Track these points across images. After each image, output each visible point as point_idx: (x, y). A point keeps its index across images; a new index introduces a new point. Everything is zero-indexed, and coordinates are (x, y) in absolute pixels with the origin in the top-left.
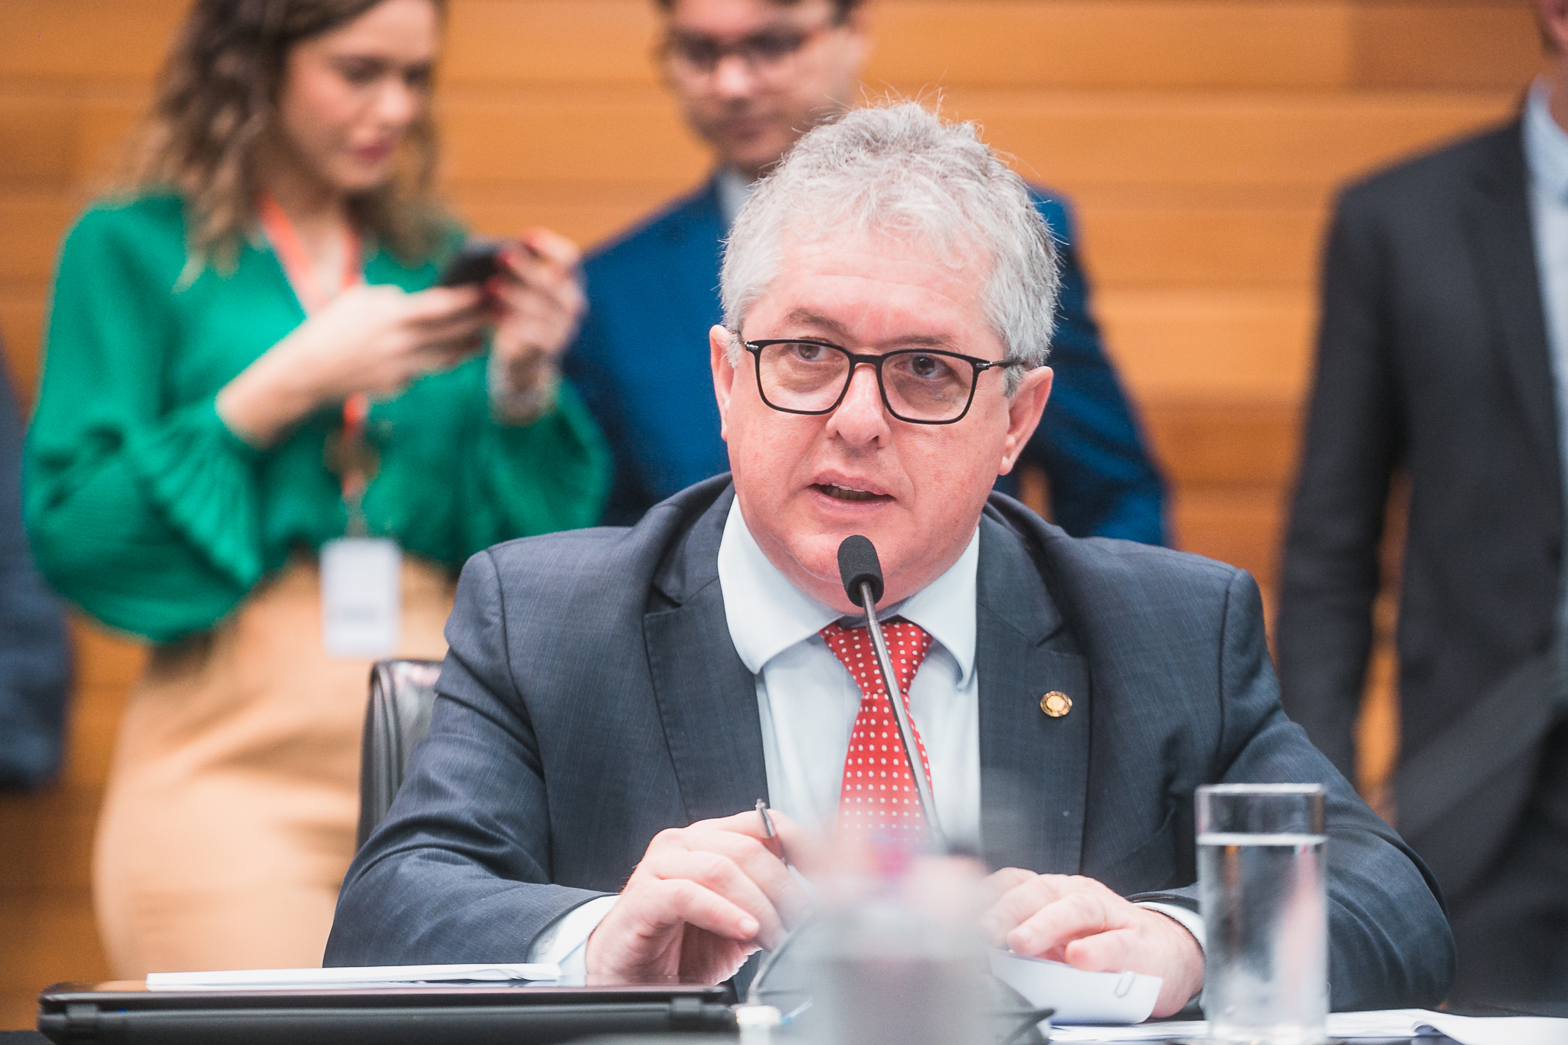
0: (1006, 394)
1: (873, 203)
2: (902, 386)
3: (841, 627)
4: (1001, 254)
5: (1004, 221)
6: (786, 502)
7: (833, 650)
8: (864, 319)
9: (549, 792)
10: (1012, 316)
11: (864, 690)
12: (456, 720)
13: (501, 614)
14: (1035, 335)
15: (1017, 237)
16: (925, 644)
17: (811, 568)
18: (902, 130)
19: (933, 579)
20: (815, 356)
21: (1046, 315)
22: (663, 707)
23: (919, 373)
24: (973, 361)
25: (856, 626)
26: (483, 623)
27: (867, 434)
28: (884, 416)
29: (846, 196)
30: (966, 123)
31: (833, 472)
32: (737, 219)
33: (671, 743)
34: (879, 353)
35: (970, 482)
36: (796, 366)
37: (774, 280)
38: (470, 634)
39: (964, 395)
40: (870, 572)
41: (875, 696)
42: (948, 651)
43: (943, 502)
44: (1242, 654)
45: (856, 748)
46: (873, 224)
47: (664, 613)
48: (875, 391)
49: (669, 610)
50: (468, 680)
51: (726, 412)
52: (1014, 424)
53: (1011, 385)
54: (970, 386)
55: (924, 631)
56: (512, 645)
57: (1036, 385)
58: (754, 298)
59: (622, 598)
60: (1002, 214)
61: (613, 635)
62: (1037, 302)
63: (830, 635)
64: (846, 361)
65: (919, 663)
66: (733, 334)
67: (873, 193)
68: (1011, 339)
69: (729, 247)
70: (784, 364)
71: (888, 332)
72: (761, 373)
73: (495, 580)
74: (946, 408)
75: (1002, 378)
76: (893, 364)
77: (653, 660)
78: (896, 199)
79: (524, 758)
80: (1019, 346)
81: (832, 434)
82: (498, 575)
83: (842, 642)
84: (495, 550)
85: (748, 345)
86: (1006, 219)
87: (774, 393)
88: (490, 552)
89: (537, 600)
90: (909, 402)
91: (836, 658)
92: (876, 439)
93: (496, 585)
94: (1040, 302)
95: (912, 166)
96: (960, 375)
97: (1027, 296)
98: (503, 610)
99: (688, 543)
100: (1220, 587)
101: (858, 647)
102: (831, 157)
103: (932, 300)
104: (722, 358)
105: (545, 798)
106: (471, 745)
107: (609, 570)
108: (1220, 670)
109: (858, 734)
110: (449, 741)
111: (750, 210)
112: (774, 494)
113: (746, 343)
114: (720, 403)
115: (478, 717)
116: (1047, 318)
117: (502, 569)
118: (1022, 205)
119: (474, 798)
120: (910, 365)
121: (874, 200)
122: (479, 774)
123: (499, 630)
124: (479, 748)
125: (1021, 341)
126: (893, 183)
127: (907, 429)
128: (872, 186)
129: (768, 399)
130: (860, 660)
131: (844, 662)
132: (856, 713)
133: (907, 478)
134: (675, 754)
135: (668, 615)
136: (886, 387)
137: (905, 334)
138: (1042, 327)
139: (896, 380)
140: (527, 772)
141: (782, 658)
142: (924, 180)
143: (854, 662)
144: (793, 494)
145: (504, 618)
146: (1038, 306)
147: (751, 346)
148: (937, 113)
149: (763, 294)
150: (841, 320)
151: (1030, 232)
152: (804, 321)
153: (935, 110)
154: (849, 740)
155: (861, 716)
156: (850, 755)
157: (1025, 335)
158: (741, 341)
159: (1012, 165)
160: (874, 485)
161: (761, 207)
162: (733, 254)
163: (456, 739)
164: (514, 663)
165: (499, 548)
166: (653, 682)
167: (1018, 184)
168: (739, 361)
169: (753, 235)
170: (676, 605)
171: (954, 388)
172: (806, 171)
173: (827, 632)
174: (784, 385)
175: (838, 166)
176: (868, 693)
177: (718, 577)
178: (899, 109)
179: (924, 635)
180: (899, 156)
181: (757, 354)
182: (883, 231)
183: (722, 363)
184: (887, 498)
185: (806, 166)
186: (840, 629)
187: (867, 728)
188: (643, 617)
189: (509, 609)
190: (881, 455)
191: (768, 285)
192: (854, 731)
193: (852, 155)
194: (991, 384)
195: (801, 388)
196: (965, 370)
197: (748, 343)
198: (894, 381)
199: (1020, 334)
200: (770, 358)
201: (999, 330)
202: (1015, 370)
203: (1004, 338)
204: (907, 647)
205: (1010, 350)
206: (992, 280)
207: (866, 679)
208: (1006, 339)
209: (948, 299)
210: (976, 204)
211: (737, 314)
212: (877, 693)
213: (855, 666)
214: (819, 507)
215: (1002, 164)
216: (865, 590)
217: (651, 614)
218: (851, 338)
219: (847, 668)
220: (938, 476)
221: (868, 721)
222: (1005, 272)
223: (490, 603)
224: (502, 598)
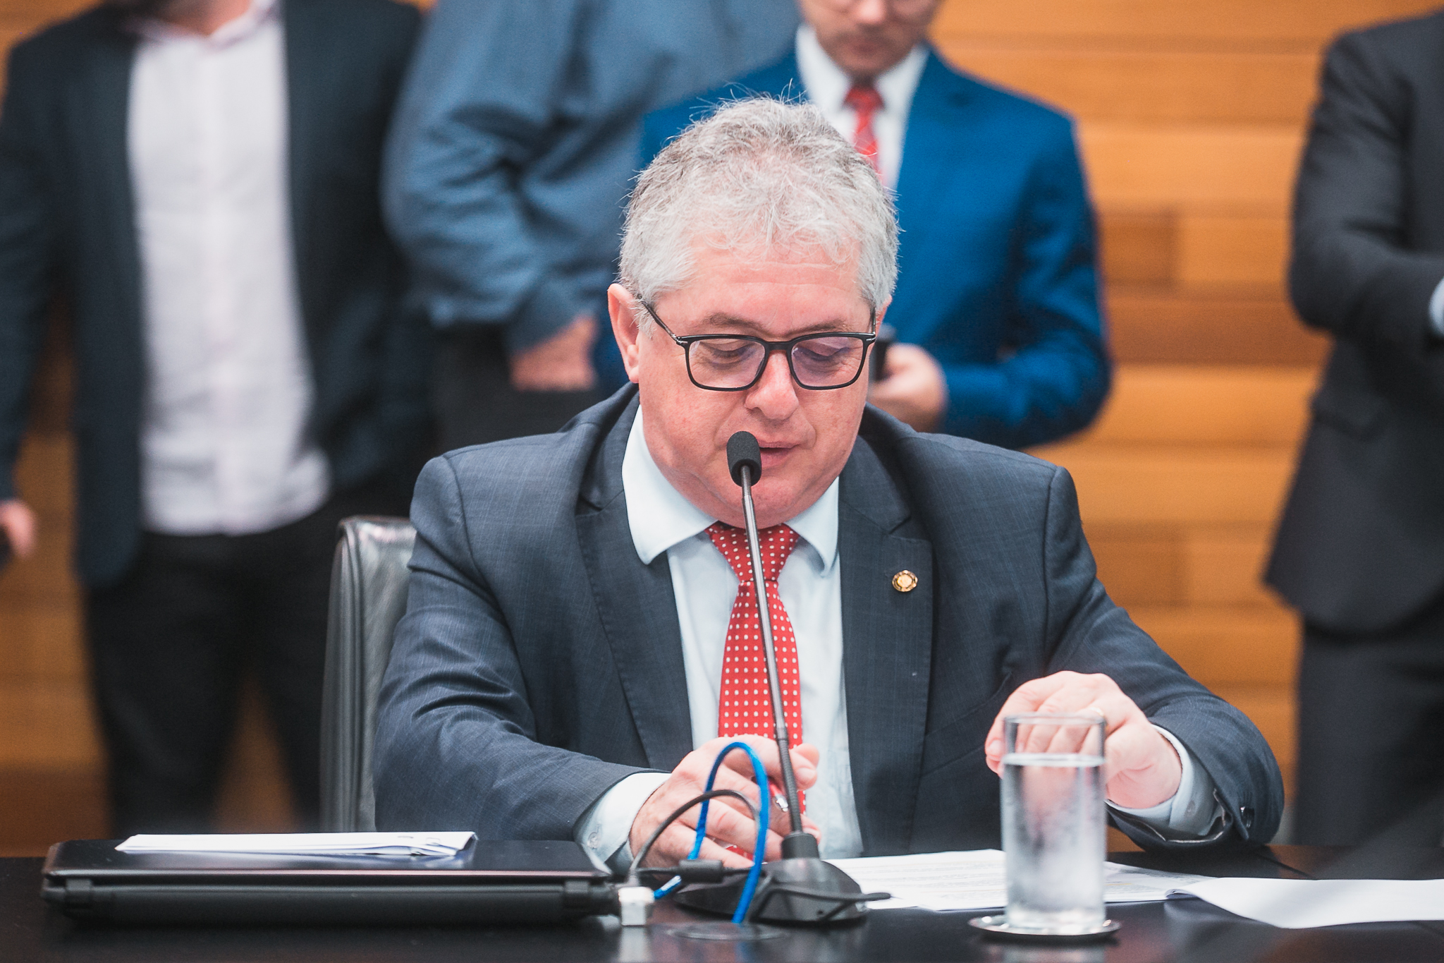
3: (723, 526)
6: (713, 454)
7: (715, 543)
11: (740, 578)
13: (462, 514)
16: (792, 540)
38: (437, 530)
41: (749, 584)
42: (812, 546)
44: (1062, 540)
47: (589, 515)
55: (791, 529)
56: (473, 540)
59: (561, 499)
61: (555, 529)
63: (713, 533)
64: (763, 348)
65: (786, 556)
73: (455, 484)
77: (585, 551)
82: (456, 478)
83: (722, 538)
84: (452, 456)
88: (447, 458)
89: (491, 501)
91: (718, 551)
93: (455, 489)
98: (463, 511)
100: (1043, 483)
108: (1043, 555)
109: (735, 617)
110: (443, 611)
117: (459, 474)
123: (461, 527)
129: (697, 382)
130: (736, 553)
131: (724, 553)
132: (735, 598)
135: (591, 517)
143: (732, 555)
145: (464, 518)
154: (730, 620)
155: (738, 599)
156: (730, 632)
163: (449, 609)
164: (476, 556)
165: (455, 454)
166: (587, 569)
170: (599, 509)
173: (711, 530)
176: (743, 581)
179: (791, 532)
187: (742, 610)
188: (575, 516)
189: (468, 509)
192: (733, 613)
204: (776, 543)
207: (741, 569)
212: (749, 581)
216: (746, 471)
217: (580, 515)
218: (764, 332)
219: (727, 559)
221: (743, 605)
223: (451, 505)
224: (461, 499)
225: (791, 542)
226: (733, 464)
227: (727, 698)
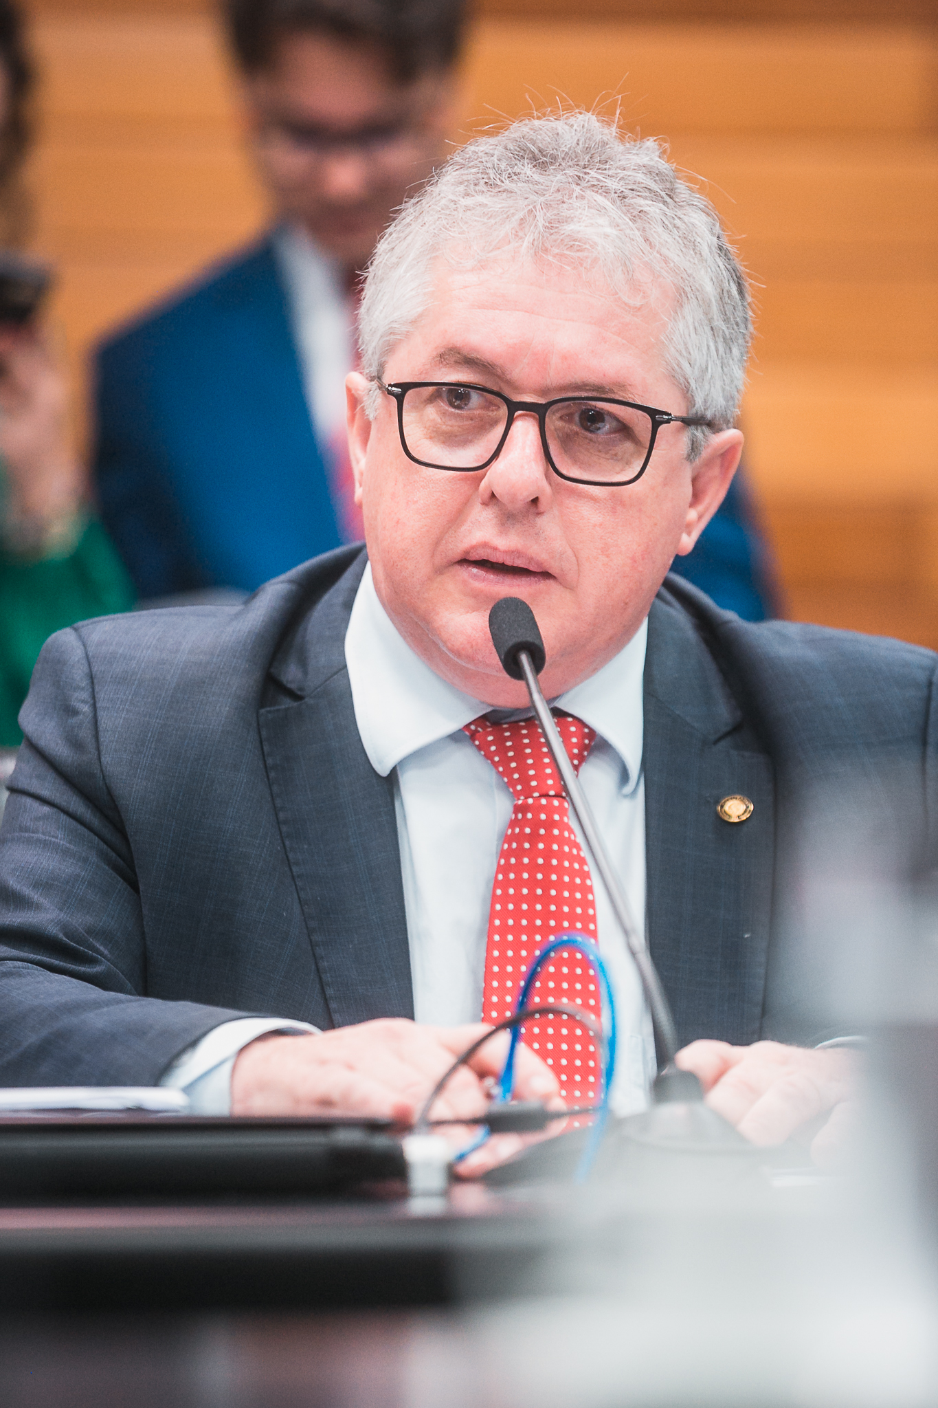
0: (689, 458)
1: (540, 225)
2: (567, 441)
3: (489, 722)
4: (688, 289)
5: (692, 252)
6: (430, 579)
7: (479, 748)
8: (525, 361)
9: (145, 911)
10: (698, 364)
11: (516, 795)
12: (38, 819)
13: (92, 702)
14: (723, 390)
15: (707, 272)
16: (587, 741)
17: (458, 653)
18: (574, 144)
19: (595, 670)
20: (466, 405)
21: (737, 366)
22: (281, 815)
23: (587, 429)
24: (652, 412)
25: (508, 720)
26: (70, 711)
27: (525, 494)
28: (547, 476)
29: (508, 217)
30: (648, 140)
31: (485, 545)
32: (379, 246)
33: (291, 855)
34: (542, 401)
35: (643, 559)
36: (444, 414)
37: (420, 316)
38: (53, 724)
39: (640, 454)
40: (529, 639)
41: (530, 801)
42: (612, 749)
43: (611, 580)
45: (507, 861)
46: (540, 250)
47: (282, 707)
48: (536, 444)
49: (287, 703)
50: (50, 775)
51: (362, 474)
52: (696, 497)
53: (694, 448)
54: (648, 445)
55: (586, 726)
56: (105, 738)
57: (722, 451)
58: (399, 337)
59: (234, 689)
60: (689, 242)
61: (222, 732)
62: (728, 351)
63: (476, 731)
64: (504, 410)
65: (580, 764)
66: (371, 381)
67: (540, 215)
68: (695, 391)
69: (369, 280)
70: (432, 413)
71: (556, 375)
72: (404, 424)
73: (84, 661)
74: (618, 469)
75: (685, 439)
76: (558, 415)
77: (270, 761)
78: (567, 220)
79: (116, 868)
80: (705, 401)
81: (487, 495)
82: (87, 657)
83: (490, 738)
84: (83, 626)
85: (390, 388)
86: (694, 250)
87: (419, 448)
88: (76, 630)
89: (134, 687)
90: (575, 461)
91: (483, 759)
92: (535, 501)
93: (86, 669)
94: (731, 352)
95: (584, 184)
96: (636, 432)
97: (716, 342)
98: (94, 698)
99: (310, 626)
100: (921, 676)
101: (509, 744)
102: (491, 172)
103: (605, 342)
104: (358, 409)
105: (140, 917)
106: (56, 848)
107: (218, 656)
109: (510, 845)
110: (29, 841)
111: (394, 235)
112: (417, 567)
113: (387, 386)
114: (354, 464)
115: (63, 817)
116: (739, 372)
117: (91, 649)
118: (713, 234)
119: (61, 910)
120: (577, 418)
121: (541, 223)
122: (68, 882)
123: (88, 720)
124: (66, 852)
125: (707, 395)
126: (563, 202)
127: (572, 492)
128: (538, 207)
129: (413, 454)
130: (512, 759)
131: (493, 762)
132: (507, 822)
133: (569, 552)
134: (295, 869)
135: (287, 709)
136: (549, 441)
137: (573, 380)
138: (732, 381)
139: (561, 435)
140: (121, 884)
141: (419, 756)
142: (601, 199)
143: (505, 761)
144: (440, 570)
145: (94, 706)
146: (728, 356)
147: (394, 389)
148: (615, 125)
149: (408, 332)
150: (499, 362)
151: (722, 267)
152: (456, 362)
153: (614, 122)
154: (499, 852)
155: (513, 824)
156: (500, 869)
157: (712, 388)
158: (381, 387)
159: (702, 190)
160: (531, 559)
161: (408, 230)
162: (373, 286)
163: (39, 841)
164: (106, 759)
165: (88, 625)
166: (270, 786)
167: (707, 210)
168: (378, 412)
169: (398, 264)
170: (297, 697)
171: (628, 446)
172: (462, 188)
173: (473, 727)
174: (431, 438)
175: (499, 183)
176: (522, 798)
177: (345, 666)
178: (572, 120)
179: (586, 730)
180: (570, 172)
181: (400, 399)
182: (550, 258)
183: (357, 417)
184: (546, 575)
185: (461, 183)
186: (488, 724)
187: (520, 838)
188: (258, 713)
189: (101, 696)
190: (542, 522)
191: (413, 322)
192: (504, 842)
193: (516, 169)
194: (672, 442)
195: (451, 439)
196: (642, 423)
197: (390, 385)
198: (559, 437)
199: (707, 387)
200: (415, 408)
201: (682, 380)
202: (699, 430)
203: (688, 392)
205: (694, 406)
206: (675, 320)
207: (519, 781)
208: (690, 392)
209: (624, 341)
210: (660, 229)
211: (376, 357)
212: (532, 797)
213: (507, 767)
214: (471, 581)
215: (690, 189)
216: (524, 659)
217: (268, 709)
218: (509, 383)
219: (497, 768)
220: (605, 550)
221: (522, 830)
222: (691, 313)
223: (78, 688)
224: (92, 683)
225: (585, 745)
226: (505, 648)
227: (496, 961)
